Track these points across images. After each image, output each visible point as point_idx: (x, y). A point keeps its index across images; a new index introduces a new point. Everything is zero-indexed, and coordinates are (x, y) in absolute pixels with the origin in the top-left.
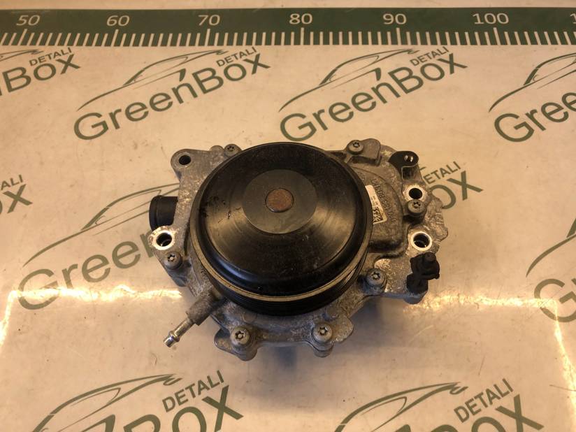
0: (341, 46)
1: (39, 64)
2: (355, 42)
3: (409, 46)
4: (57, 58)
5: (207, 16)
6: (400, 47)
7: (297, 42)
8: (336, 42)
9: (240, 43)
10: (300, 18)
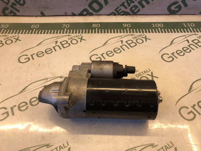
0: (109, 34)
1: (7, 39)
2: (114, 32)
3: (132, 33)
4: (14, 37)
5: (65, 25)
6: (129, 34)
7: (95, 33)
8: (108, 32)
9: (76, 33)
10: (96, 25)
